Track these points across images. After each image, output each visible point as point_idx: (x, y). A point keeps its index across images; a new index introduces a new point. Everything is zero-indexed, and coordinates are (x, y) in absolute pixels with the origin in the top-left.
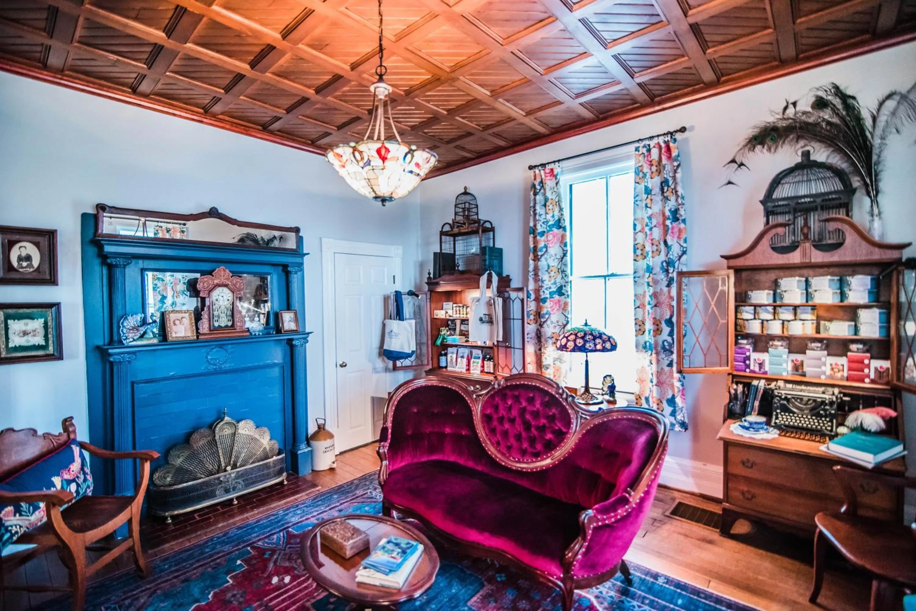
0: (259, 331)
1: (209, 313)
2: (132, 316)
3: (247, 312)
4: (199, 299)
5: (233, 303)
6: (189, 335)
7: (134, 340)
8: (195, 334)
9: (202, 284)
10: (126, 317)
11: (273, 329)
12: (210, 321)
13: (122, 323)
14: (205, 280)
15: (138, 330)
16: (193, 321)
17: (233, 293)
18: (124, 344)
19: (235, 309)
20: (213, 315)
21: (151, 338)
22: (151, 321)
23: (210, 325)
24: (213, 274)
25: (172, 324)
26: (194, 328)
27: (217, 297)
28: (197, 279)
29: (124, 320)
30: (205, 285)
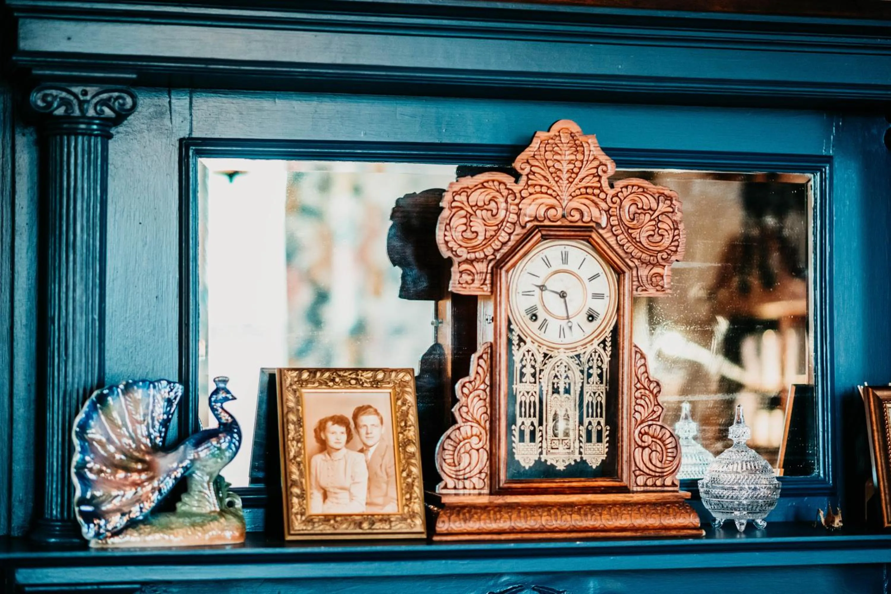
0: (752, 509)
1: (493, 386)
2: (127, 389)
3: (685, 391)
4: (447, 306)
5: (616, 332)
6: (391, 508)
7: (132, 524)
8: (418, 506)
9: (458, 222)
10: (102, 399)
11: (831, 493)
12: (493, 433)
13: (84, 427)
14: (477, 197)
15: (149, 467)
16: (413, 433)
17: (619, 273)
18: (85, 545)
19: (625, 371)
20: (512, 397)
21: (210, 517)
22: (213, 424)
23: (492, 456)
24: (517, 165)
25: (311, 442)
26: (416, 470)
27: (534, 301)
28: (439, 193)
29: (93, 408)
30: (478, 226)
